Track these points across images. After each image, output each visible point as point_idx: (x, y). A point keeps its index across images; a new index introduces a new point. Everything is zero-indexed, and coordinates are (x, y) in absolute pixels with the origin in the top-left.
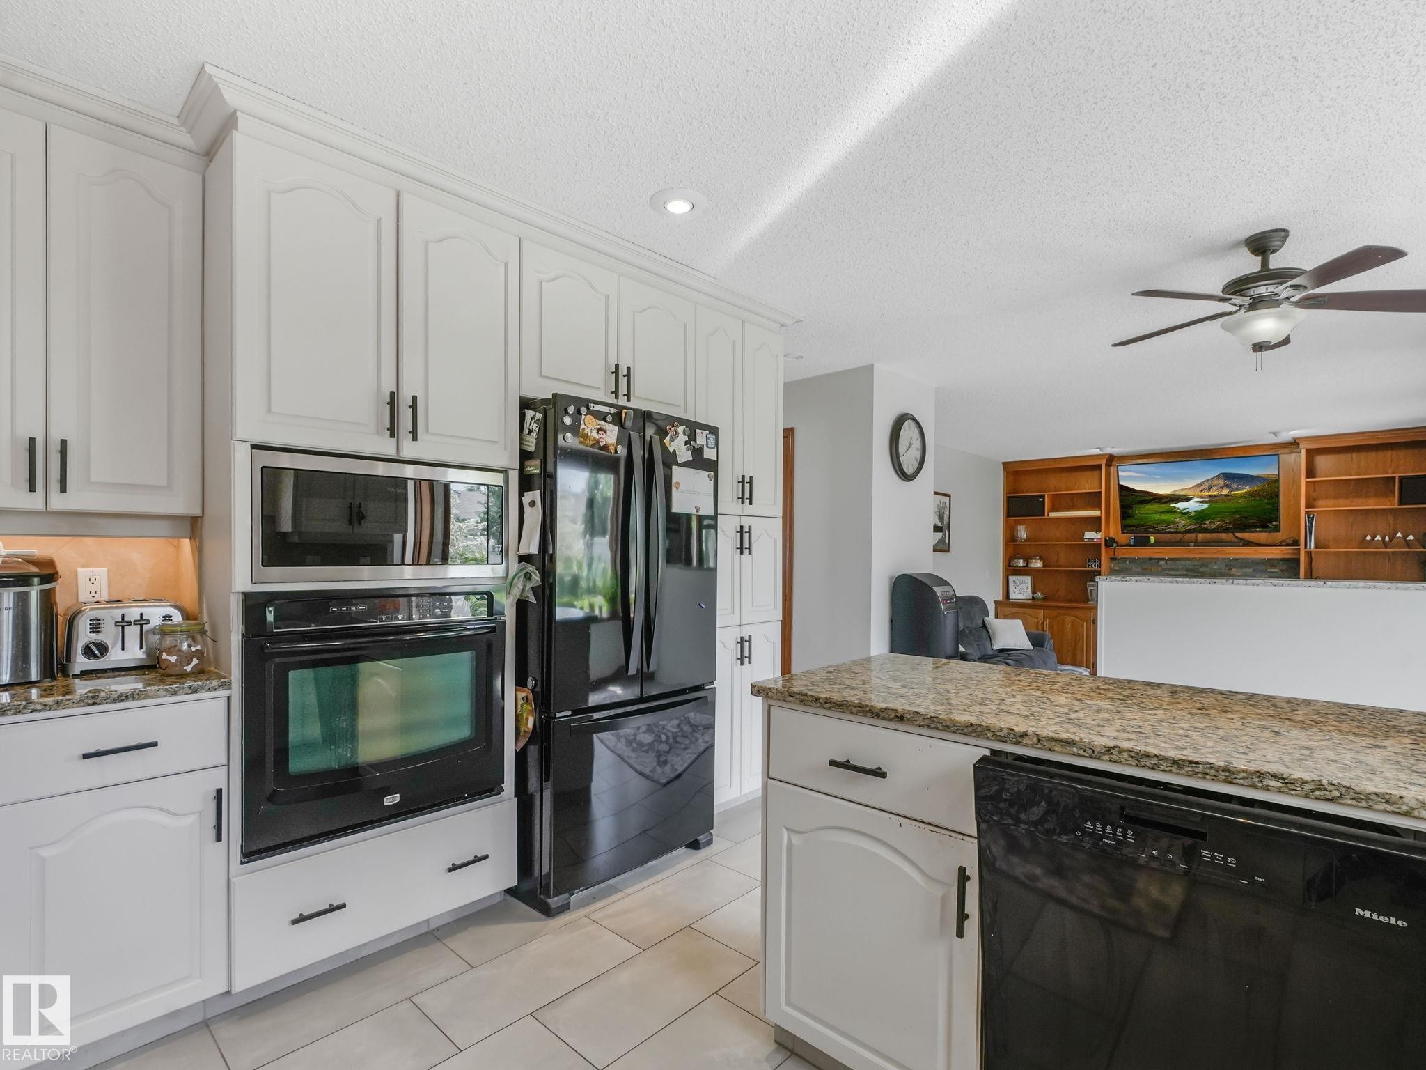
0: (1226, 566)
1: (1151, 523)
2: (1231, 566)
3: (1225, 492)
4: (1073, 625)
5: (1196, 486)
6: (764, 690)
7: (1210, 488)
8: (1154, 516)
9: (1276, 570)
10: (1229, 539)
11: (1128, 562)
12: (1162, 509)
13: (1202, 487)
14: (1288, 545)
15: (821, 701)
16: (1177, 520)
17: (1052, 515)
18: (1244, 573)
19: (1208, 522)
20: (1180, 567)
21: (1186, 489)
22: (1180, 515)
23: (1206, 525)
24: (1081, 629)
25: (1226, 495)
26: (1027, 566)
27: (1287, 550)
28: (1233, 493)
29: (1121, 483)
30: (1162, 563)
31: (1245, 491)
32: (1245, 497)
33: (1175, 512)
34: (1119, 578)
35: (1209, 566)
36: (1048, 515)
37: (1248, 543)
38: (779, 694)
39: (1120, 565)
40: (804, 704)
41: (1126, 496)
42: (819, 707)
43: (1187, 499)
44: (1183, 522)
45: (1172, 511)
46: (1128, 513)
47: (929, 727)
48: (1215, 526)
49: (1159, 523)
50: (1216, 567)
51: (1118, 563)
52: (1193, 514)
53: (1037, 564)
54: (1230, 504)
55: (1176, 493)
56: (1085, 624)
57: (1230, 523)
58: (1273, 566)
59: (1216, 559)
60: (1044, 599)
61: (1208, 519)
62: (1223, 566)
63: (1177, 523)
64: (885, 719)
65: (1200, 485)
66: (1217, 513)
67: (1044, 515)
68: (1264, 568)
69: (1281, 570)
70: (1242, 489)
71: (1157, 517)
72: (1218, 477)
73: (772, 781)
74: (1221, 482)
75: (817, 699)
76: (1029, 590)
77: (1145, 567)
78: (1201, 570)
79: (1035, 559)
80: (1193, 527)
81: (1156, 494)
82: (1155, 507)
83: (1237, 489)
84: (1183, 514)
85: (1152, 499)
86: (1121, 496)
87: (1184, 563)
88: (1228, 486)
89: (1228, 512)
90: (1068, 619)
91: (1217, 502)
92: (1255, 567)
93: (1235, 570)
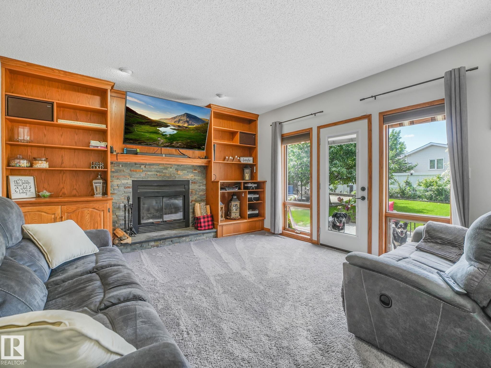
0: (176, 169)
1: (143, 139)
2: (178, 169)
3: (186, 125)
4: (91, 216)
5: (172, 118)
7: (179, 121)
8: (146, 134)
9: (197, 172)
11: (121, 166)
12: (151, 130)
13: (176, 120)
14: (205, 158)
16: (159, 139)
17: (61, 122)
19: (175, 142)
20: (153, 170)
21: (167, 119)
22: (161, 136)
23: (173, 144)
24: (99, 219)
25: (186, 127)
26: (31, 166)
27: (204, 161)
28: (189, 126)
29: (127, 106)
30: (143, 167)
31: (195, 126)
32: (194, 130)
33: (159, 133)
35: (168, 169)
36: (57, 121)
39: (115, 168)
41: (130, 117)
43: (166, 126)
44: (162, 141)
45: (157, 133)
46: (130, 130)
48: (178, 145)
49: (148, 140)
50: (171, 170)
51: (114, 166)
52: (168, 136)
53: (43, 165)
54: (187, 133)
55: (162, 121)
56: (102, 213)
57: (184, 145)
59: (171, 164)
60: (50, 196)
61: (175, 141)
62: (174, 170)
63: (159, 141)
65: (175, 118)
66: (180, 137)
67: (53, 120)
68: (192, 170)
70: (193, 125)
71: (148, 135)
72: (184, 115)
74: (185, 118)
76: (33, 190)
77: (132, 169)
78: (164, 171)
79: (41, 160)
80: (167, 144)
81: (149, 119)
82: (147, 128)
83: (191, 125)
84: (163, 135)
85: (146, 122)
86: (126, 116)
87: (155, 167)
88: (188, 122)
89: (185, 138)
90: (86, 211)
91: (181, 130)
92: (189, 170)
93: (179, 172)
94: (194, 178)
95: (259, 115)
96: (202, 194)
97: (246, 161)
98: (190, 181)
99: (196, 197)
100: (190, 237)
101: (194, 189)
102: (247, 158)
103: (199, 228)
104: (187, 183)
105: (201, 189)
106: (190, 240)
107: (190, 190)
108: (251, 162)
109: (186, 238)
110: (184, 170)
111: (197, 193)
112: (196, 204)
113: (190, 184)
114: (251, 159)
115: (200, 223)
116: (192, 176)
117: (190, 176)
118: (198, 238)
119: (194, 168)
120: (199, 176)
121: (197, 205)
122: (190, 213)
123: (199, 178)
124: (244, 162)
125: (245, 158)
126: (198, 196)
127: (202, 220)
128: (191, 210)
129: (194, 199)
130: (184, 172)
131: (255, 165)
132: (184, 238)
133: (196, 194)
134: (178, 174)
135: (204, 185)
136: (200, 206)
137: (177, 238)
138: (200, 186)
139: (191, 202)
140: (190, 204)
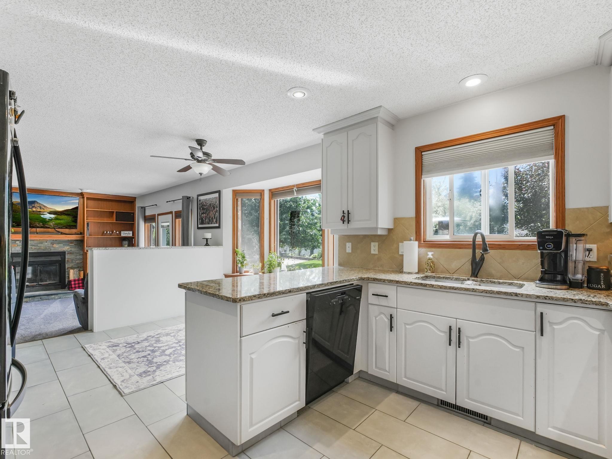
0: (51, 243)
2: (53, 243)
6: (242, 299)
9: (73, 244)
10: (52, 231)
14: (78, 234)
15: (266, 295)
18: (60, 246)
27: (79, 236)
30: (18, 243)
34: (103, 248)
37: (62, 233)
38: (249, 298)
40: (260, 298)
42: (265, 297)
47: (297, 291)
50: (46, 244)
58: (71, 243)
59: (46, 240)
62: (50, 243)
64: (286, 293)
68: (68, 244)
69: (75, 245)
73: (243, 338)
75: (265, 294)
78: (39, 245)
92: (64, 243)
93: (55, 245)
94: (70, 249)
95: (136, 197)
96: (79, 262)
97: (127, 234)
98: (66, 252)
99: (73, 265)
100: (59, 295)
101: (70, 259)
102: (127, 232)
103: (70, 289)
104: (63, 254)
105: (77, 258)
106: (59, 297)
107: (66, 260)
108: (131, 235)
109: (55, 296)
110: (60, 244)
111: (74, 261)
112: (70, 270)
113: (66, 254)
114: (131, 232)
115: (71, 285)
116: (68, 248)
117: (66, 248)
118: (67, 296)
119: (71, 242)
120: (75, 248)
121: (72, 271)
122: (66, 278)
123: (76, 249)
124: (125, 235)
125: (125, 232)
126: (74, 264)
127: (73, 283)
128: (67, 276)
129: (70, 266)
130: (60, 245)
131: (134, 238)
132: (53, 296)
133: (72, 262)
134: (53, 247)
135: (81, 255)
136: (73, 272)
137: (46, 296)
138: (77, 256)
139: (67, 269)
140: (66, 270)
